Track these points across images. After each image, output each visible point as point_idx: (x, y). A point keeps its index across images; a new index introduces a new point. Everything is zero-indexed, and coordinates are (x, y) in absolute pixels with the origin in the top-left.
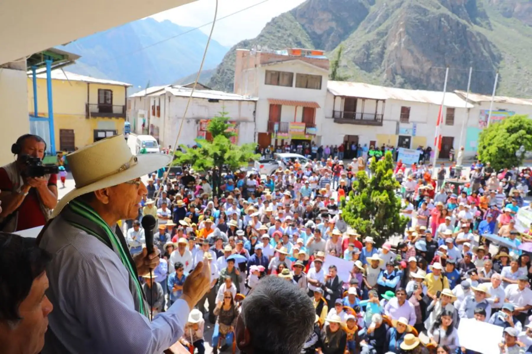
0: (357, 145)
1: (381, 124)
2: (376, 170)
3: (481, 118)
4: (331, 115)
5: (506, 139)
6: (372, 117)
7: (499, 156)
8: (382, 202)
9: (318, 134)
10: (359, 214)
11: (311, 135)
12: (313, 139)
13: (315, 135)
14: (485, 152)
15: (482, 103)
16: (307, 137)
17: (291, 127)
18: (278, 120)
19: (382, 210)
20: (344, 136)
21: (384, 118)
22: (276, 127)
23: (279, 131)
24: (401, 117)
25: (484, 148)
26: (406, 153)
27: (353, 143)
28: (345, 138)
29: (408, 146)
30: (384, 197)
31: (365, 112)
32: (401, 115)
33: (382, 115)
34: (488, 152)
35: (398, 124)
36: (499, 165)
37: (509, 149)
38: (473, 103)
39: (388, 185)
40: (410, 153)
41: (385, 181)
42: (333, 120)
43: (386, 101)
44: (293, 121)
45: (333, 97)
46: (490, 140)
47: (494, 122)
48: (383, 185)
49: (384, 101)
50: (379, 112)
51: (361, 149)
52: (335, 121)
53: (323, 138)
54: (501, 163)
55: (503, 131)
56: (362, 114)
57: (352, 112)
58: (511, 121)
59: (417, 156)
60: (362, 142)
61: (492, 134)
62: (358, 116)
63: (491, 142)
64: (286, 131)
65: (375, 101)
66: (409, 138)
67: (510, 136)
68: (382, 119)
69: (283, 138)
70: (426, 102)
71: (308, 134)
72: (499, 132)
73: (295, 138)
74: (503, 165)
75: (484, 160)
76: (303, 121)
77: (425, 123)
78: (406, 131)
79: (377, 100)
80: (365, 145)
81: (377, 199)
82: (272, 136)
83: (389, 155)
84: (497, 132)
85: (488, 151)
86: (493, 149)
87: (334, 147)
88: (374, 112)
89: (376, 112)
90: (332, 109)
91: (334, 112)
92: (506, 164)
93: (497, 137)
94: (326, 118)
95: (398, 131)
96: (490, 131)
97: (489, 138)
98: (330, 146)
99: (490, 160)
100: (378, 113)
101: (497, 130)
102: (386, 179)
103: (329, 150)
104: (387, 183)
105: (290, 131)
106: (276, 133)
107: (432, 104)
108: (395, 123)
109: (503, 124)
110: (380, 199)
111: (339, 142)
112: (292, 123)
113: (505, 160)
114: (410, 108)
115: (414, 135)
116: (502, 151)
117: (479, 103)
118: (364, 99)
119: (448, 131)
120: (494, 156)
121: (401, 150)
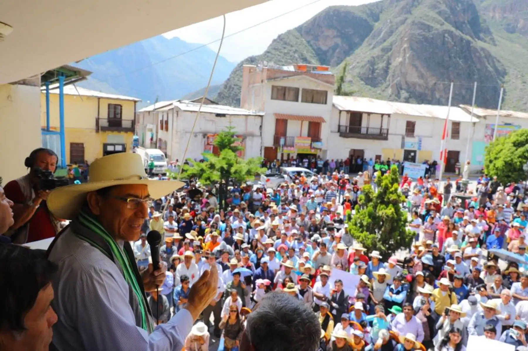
0: (362, 159)
1: (386, 139)
2: (382, 184)
3: (487, 132)
4: (337, 130)
5: (512, 153)
6: (378, 132)
7: (505, 170)
8: (388, 216)
9: (324, 148)
10: (365, 228)
11: (317, 149)
12: (319, 153)
13: (320, 149)
14: (491, 166)
15: (487, 117)
16: (313, 152)
17: (296, 141)
18: (284, 134)
19: (388, 224)
20: (349, 150)
21: (390, 132)
22: (282, 141)
23: (285, 145)
24: (406, 131)
25: (491, 161)
26: (411, 167)
27: (358, 157)
28: (350, 152)
29: (413, 160)
30: (390, 211)
31: (370, 126)
32: (406, 129)
33: (388, 130)
34: (494, 166)
35: (403, 138)
36: (506, 179)
37: (516, 163)
38: (478, 117)
39: (394, 199)
40: (418, 167)
41: (391, 195)
42: (339, 134)
43: (391, 116)
44: (299, 135)
45: (338, 112)
46: (497, 154)
47: (500, 136)
48: (389, 199)
49: (389, 115)
50: (385, 126)
51: (367, 163)
52: (340, 136)
53: (328, 152)
54: (508, 176)
55: (509, 145)
56: (368, 128)
57: (358, 127)
58: (517, 135)
59: (423, 170)
60: (369, 155)
61: (498, 148)
62: (363, 131)
63: (498, 156)
64: (292, 146)
65: (380, 116)
66: (415, 152)
67: (516, 150)
68: (387, 134)
69: (288, 152)
70: (430, 116)
71: (314, 148)
72: (505, 145)
73: (301, 152)
74: (510, 179)
75: (490, 174)
76: (309, 135)
77: (431, 137)
78: (412, 145)
79: (382, 115)
80: (371, 159)
81: (383, 213)
82: (278, 150)
83: (395, 169)
84: (503, 146)
85: (495, 165)
86: (499, 163)
87: (340, 161)
88: (379, 126)
89: (381, 126)
90: (337, 123)
91: (339, 126)
92: (513, 178)
93: (504, 151)
94: (332, 132)
95: (403, 145)
96: (497, 145)
97: (495, 152)
98: (335, 160)
99: (497, 174)
100: (383, 128)
101: (503, 144)
102: (392, 193)
103: (335, 164)
104: (393, 197)
105: (296, 145)
106: (282, 148)
107: (437, 118)
108: (401, 137)
109: (509, 138)
110: (386, 213)
111: (345, 156)
112: (297, 137)
113: (512, 174)
114: (415, 122)
115: (419, 149)
116: (509, 164)
117: (485, 117)
118: (369, 114)
119: (453, 145)
120: (500, 170)
121: (407, 164)
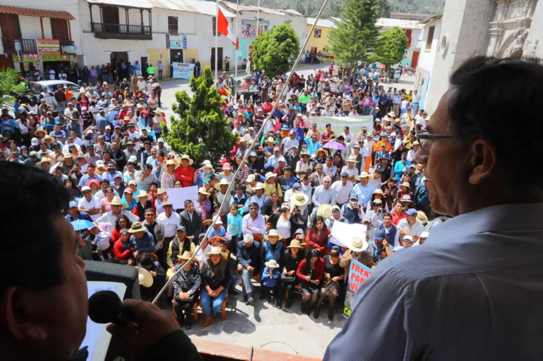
0: (128, 63)
1: (150, 38)
3: (243, 28)
4: (89, 29)
5: (276, 47)
6: (139, 29)
7: (272, 64)
8: (212, 122)
9: (79, 53)
10: (188, 139)
11: (70, 54)
12: (72, 59)
13: (74, 55)
14: (260, 61)
15: (243, 12)
16: (65, 58)
17: (39, 45)
18: (18, 35)
19: (212, 130)
20: (110, 53)
21: (153, 30)
22: (17, 46)
23: (23, 52)
24: (169, 29)
25: (258, 57)
26: (180, 67)
27: (122, 61)
28: (111, 56)
29: (180, 59)
30: (213, 116)
31: (130, 24)
32: (169, 26)
33: (150, 27)
34: (262, 61)
35: (167, 37)
36: (273, 72)
37: (280, 56)
38: (235, 12)
40: (185, 68)
41: (210, 99)
42: (93, 34)
43: (152, 10)
44: (41, 37)
45: (88, 5)
46: (263, 49)
48: (209, 103)
49: (149, 10)
50: (146, 23)
51: (134, 68)
52: (96, 36)
53: (84, 57)
54: (274, 70)
55: (273, 40)
56: (128, 26)
57: (116, 25)
58: (278, 30)
59: (191, 70)
60: (134, 58)
61: (264, 42)
62: (123, 29)
63: (265, 50)
64: (34, 52)
65: (139, 11)
66: (181, 51)
67: (280, 44)
68: (151, 32)
69: (30, 61)
70: (191, 11)
71: (66, 53)
72: (270, 40)
73: (47, 60)
74: (276, 72)
75: (259, 69)
76: (55, 37)
77: (195, 34)
78: (177, 43)
79: (142, 10)
80: (137, 63)
81: (205, 120)
82: (14, 60)
83: (209, 70)
84: (268, 41)
85: (262, 59)
86: (267, 58)
87: (101, 67)
88: (139, 24)
89: (142, 23)
90: (90, 21)
91: (92, 24)
92: (278, 71)
93: (269, 46)
94: (84, 32)
95: (168, 44)
96: (262, 41)
97: (261, 46)
98: (95, 67)
99: (265, 68)
100: (144, 25)
101: (268, 39)
102: (210, 96)
103: (95, 71)
104: (213, 100)
105: (40, 50)
106: (20, 55)
107: (198, 13)
108: (165, 35)
109: (272, 33)
110: (209, 119)
111: (106, 60)
112: (39, 40)
113: (278, 67)
114: (177, 17)
115: (185, 48)
116: (274, 58)
117: (240, 13)
118: (127, 8)
119: (217, 42)
120: (268, 64)
121: (175, 65)
